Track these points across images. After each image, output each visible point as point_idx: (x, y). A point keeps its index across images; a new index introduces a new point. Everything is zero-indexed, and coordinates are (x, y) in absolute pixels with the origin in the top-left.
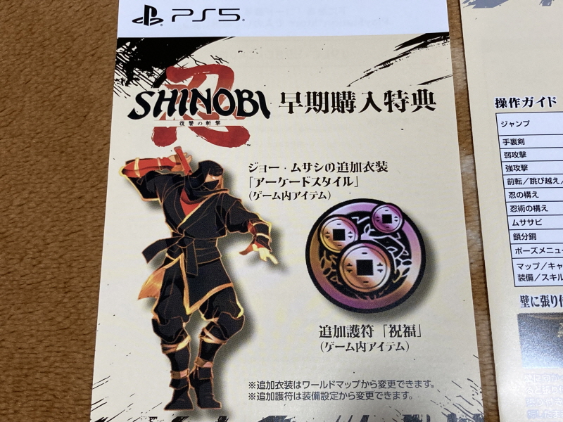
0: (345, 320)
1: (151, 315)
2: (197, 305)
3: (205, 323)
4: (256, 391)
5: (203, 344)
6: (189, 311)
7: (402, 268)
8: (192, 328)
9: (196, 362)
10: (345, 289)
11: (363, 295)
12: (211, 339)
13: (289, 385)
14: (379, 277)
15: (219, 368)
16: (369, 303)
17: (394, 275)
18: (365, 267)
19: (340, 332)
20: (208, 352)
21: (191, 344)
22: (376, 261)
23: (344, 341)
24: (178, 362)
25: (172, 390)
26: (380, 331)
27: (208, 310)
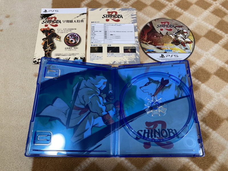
0: (68, 47)
1: (43, 46)
2: (49, 45)
3: (50, 47)
4: (56, 55)
5: (49, 50)
6: (48, 46)
7: (77, 41)
8: (48, 48)
9: (48, 52)
10: (69, 43)
11: (71, 44)
12: (50, 49)
13: (60, 54)
14: (74, 42)
15: (51, 52)
16: (72, 45)
17: (75, 42)
18: (72, 41)
19: (67, 48)
20: (50, 50)
21: (48, 50)
22: (73, 40)
23: (68, 49)
24: (46, 52)
25: (45, 55)
26: (73, 48)
27: (50, 46)
